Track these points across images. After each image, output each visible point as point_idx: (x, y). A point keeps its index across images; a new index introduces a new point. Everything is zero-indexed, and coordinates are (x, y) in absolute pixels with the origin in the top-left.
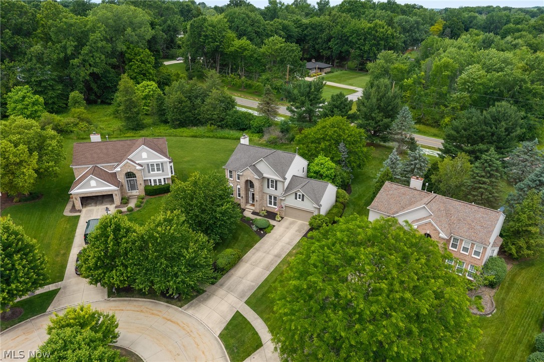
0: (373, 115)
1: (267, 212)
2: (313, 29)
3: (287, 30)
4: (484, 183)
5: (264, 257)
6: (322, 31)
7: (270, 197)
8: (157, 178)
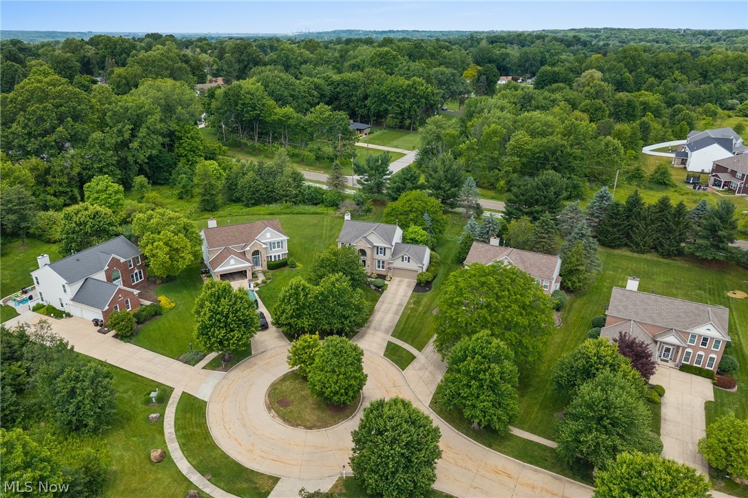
0: (442, 185)
1: (377, 275)
2: (345, 85)
3: (320, 89)
4: (544, 238)
5: (390, 308)
6: (356, 88)
7: (379, 262)
8: (277, 254)
